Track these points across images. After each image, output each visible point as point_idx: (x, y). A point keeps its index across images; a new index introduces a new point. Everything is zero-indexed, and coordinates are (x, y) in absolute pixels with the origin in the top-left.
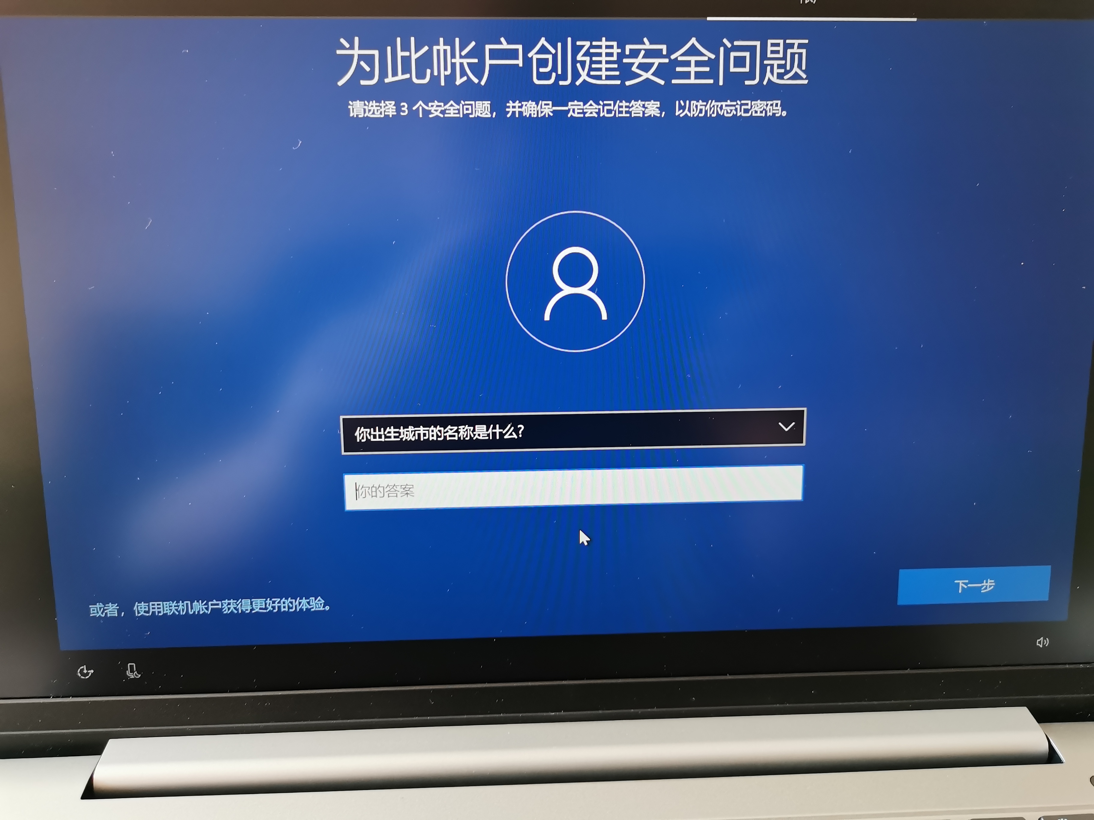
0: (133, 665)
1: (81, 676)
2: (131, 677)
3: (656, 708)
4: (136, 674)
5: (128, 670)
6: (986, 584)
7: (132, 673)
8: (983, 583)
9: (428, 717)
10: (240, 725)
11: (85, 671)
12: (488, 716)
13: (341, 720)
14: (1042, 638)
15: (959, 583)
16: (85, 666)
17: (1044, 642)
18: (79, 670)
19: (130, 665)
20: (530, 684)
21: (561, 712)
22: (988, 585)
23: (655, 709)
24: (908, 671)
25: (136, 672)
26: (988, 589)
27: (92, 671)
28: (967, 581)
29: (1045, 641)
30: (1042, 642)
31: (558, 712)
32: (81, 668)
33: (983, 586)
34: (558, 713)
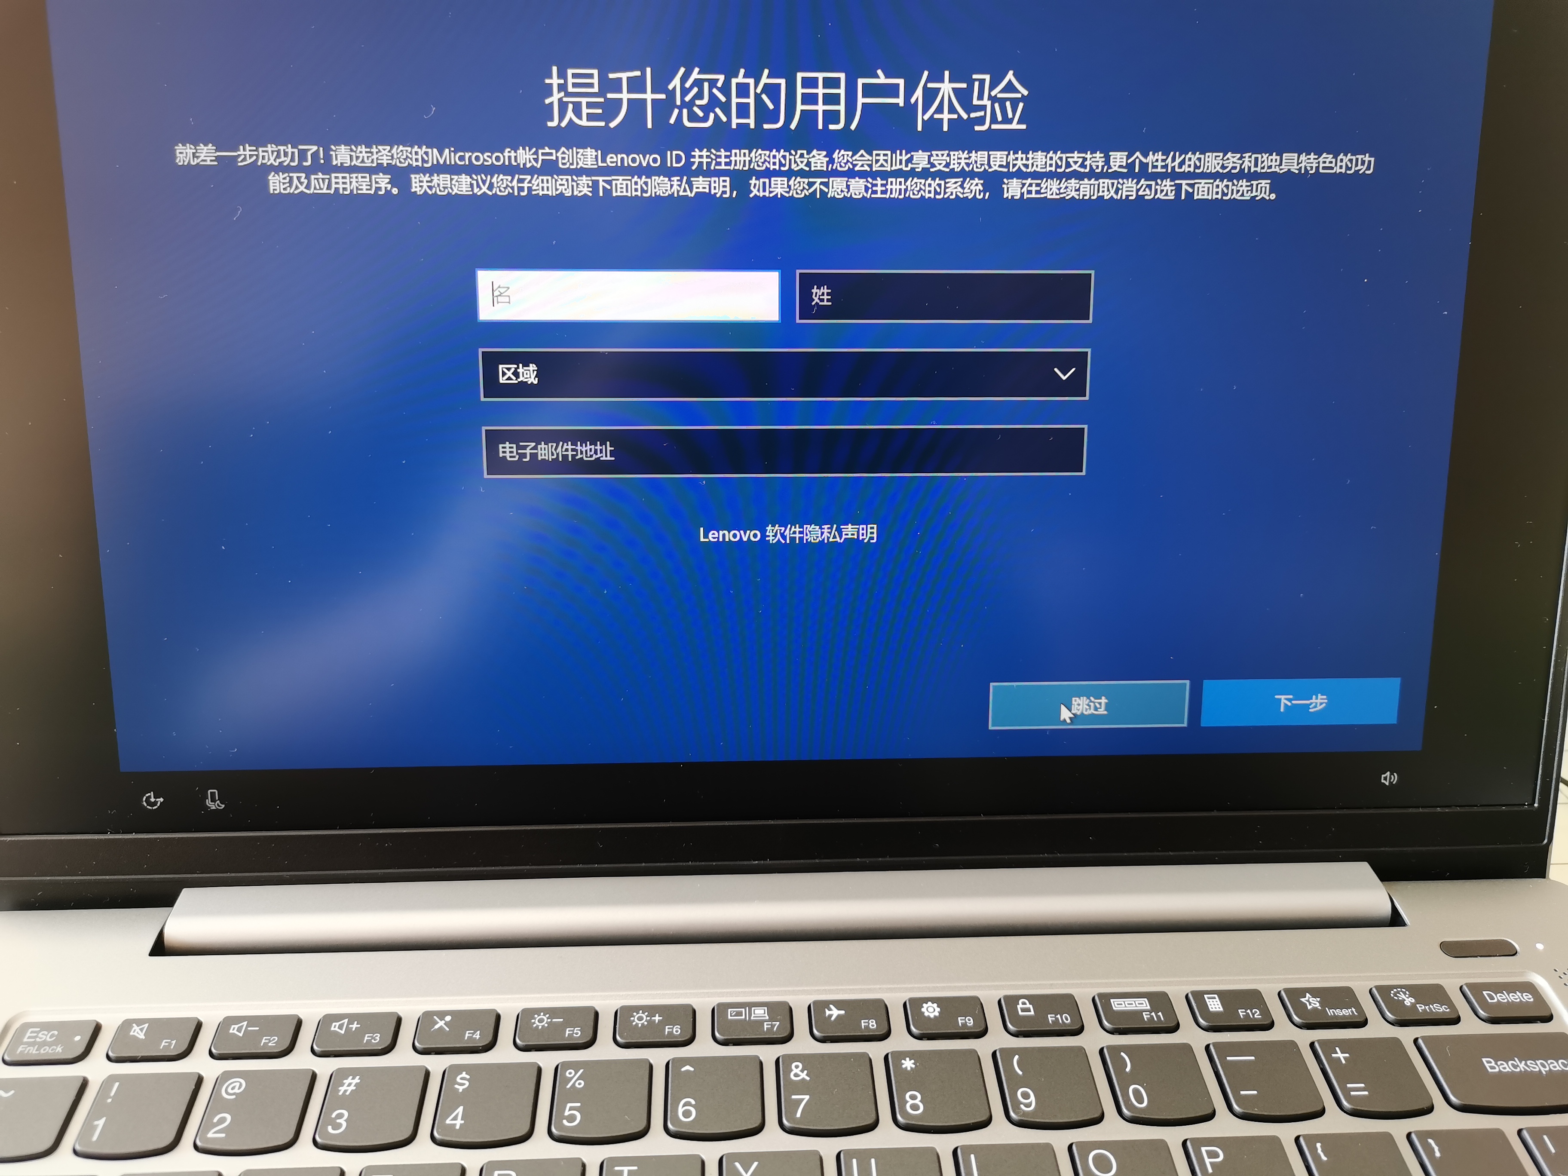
0: (215, 792)
1: (147, 805)
2: (212, 808)
3: (889, 857)
4: (218, 805)
5: (208, 799)
6: (1316, 701)
7: (214, 803)
8: (1312, 699)
9: (596, 864)
10: (353, 872)
11: (153, 800)
12: (673, 864)
13: (484, 866)
14: (1388, 773)
15: (1280, 699)
16: (152, 793)
17: (1390, 778)
18: (145, 798)
19: (211, 792)
20: (727, 823)
21: (767, 860)
22: (1318, 702)
23: (888, 859)
24: (1215, 813)
25: (218, 802)
26: (1319, 708)
27: (162, 800)
28: (1291, 697)
29: (1392, 776)
30: (1388, 778)
31: (763, 860)
32: (147, 795)
33: (1311, 703)
34: (762, 862)
